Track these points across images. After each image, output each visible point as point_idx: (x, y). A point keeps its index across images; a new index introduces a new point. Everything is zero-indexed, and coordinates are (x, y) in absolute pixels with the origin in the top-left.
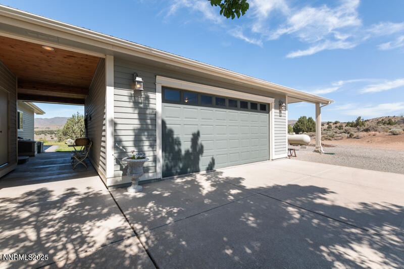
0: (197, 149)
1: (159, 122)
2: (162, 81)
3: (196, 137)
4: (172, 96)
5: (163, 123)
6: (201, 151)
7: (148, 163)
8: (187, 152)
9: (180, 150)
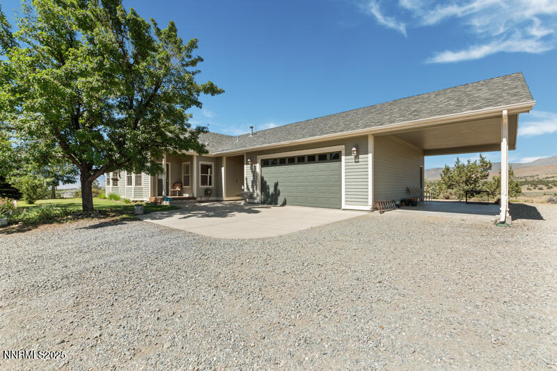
0: (277, 193)
1: (259, 178)
2: (260, 158)
3: (276, 185)
4: (265, 163)
5: (262, 178)
6: (279, 194)
7: (255, 195)
8: (272, 194)
9: (269, 192)
